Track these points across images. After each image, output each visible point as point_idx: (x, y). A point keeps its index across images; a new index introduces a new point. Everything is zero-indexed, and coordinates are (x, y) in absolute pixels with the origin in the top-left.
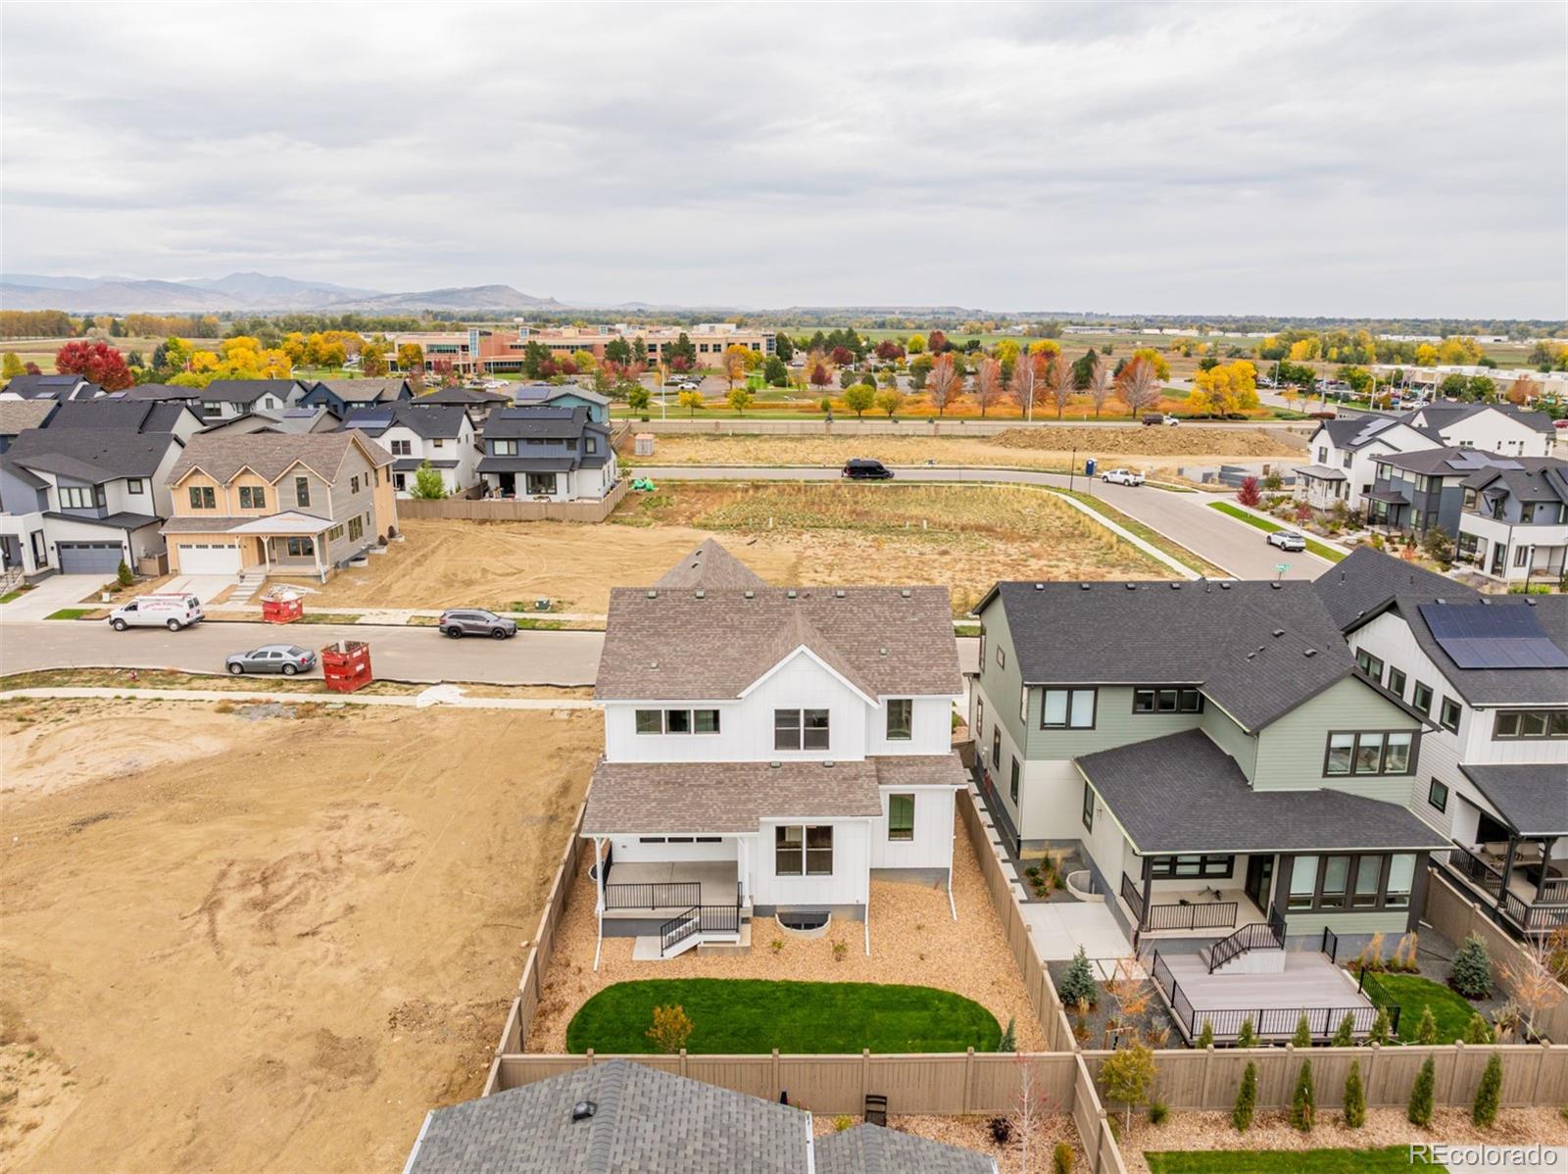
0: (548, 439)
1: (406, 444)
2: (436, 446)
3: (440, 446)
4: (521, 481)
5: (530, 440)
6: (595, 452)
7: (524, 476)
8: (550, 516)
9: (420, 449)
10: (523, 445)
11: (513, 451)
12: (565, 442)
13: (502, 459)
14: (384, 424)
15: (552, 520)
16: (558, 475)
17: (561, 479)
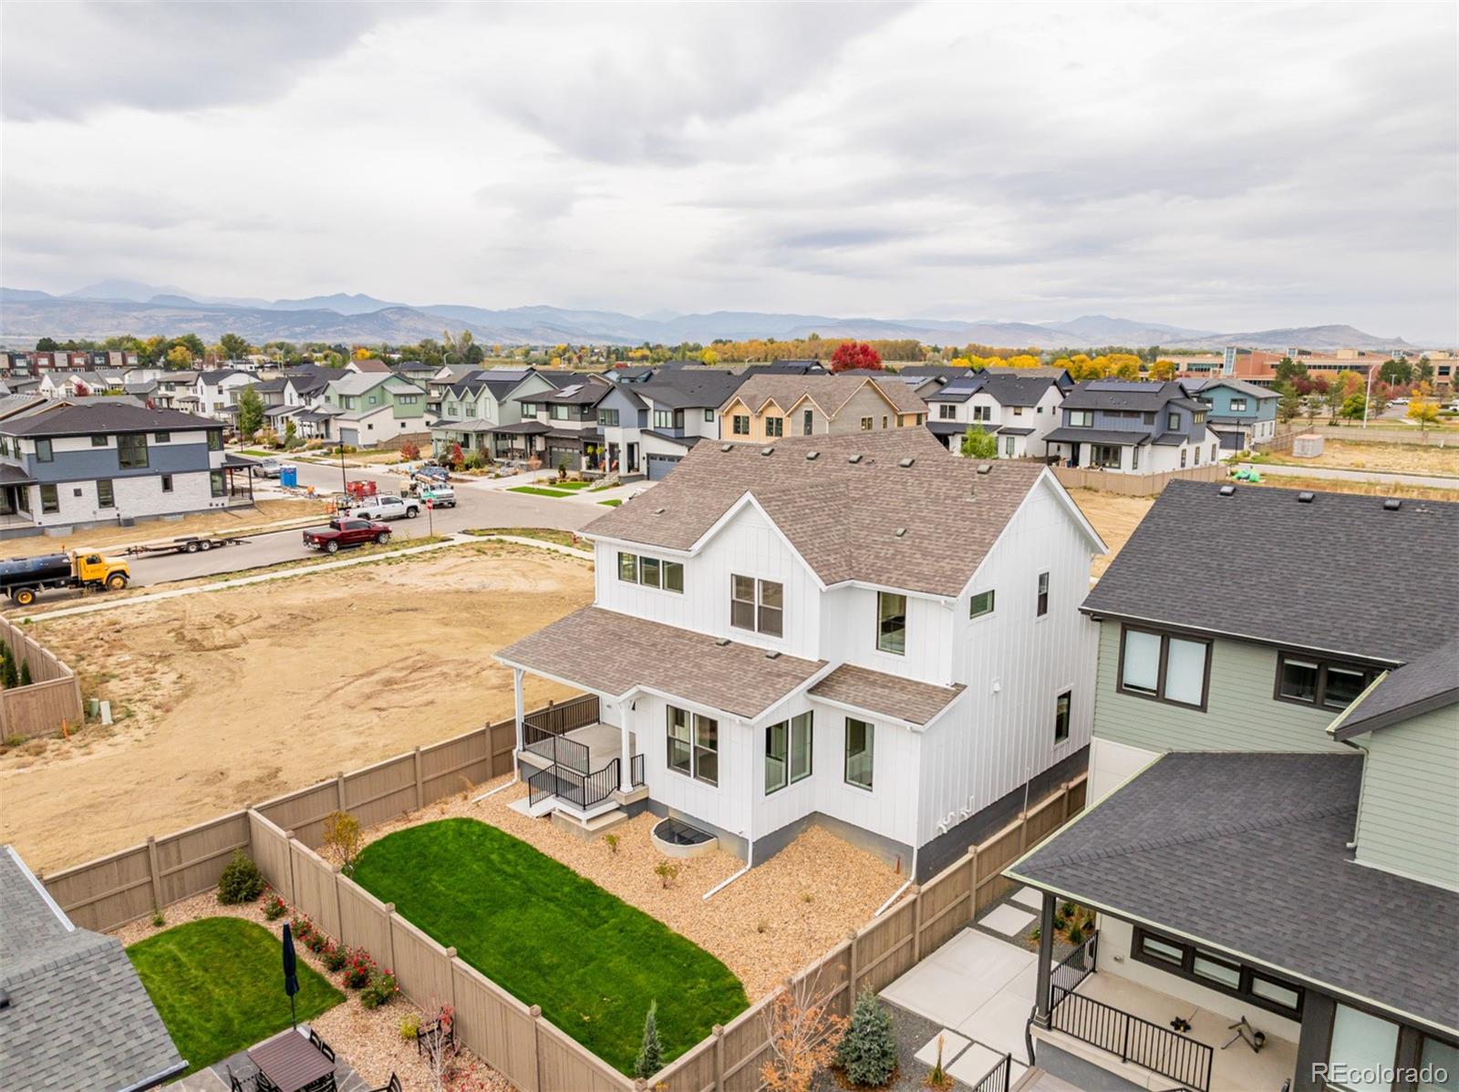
0: (1125, 411)
1: (987, 409)
2: (1016, 414)
3: (1020, 414)
4: (1086, 452)
5: (1108, 412)
6: (1178, 429)
7: (1089, 446)
8: (1088, 485)
9: (1000, 416)
10: (1099, 416)
11: (1089, 423)
12: (1142, 416)
13: (1076, 430)
14: (969, 391)
15: (1090, 489)
16: (1124, 448)
17: (1127, 454)
